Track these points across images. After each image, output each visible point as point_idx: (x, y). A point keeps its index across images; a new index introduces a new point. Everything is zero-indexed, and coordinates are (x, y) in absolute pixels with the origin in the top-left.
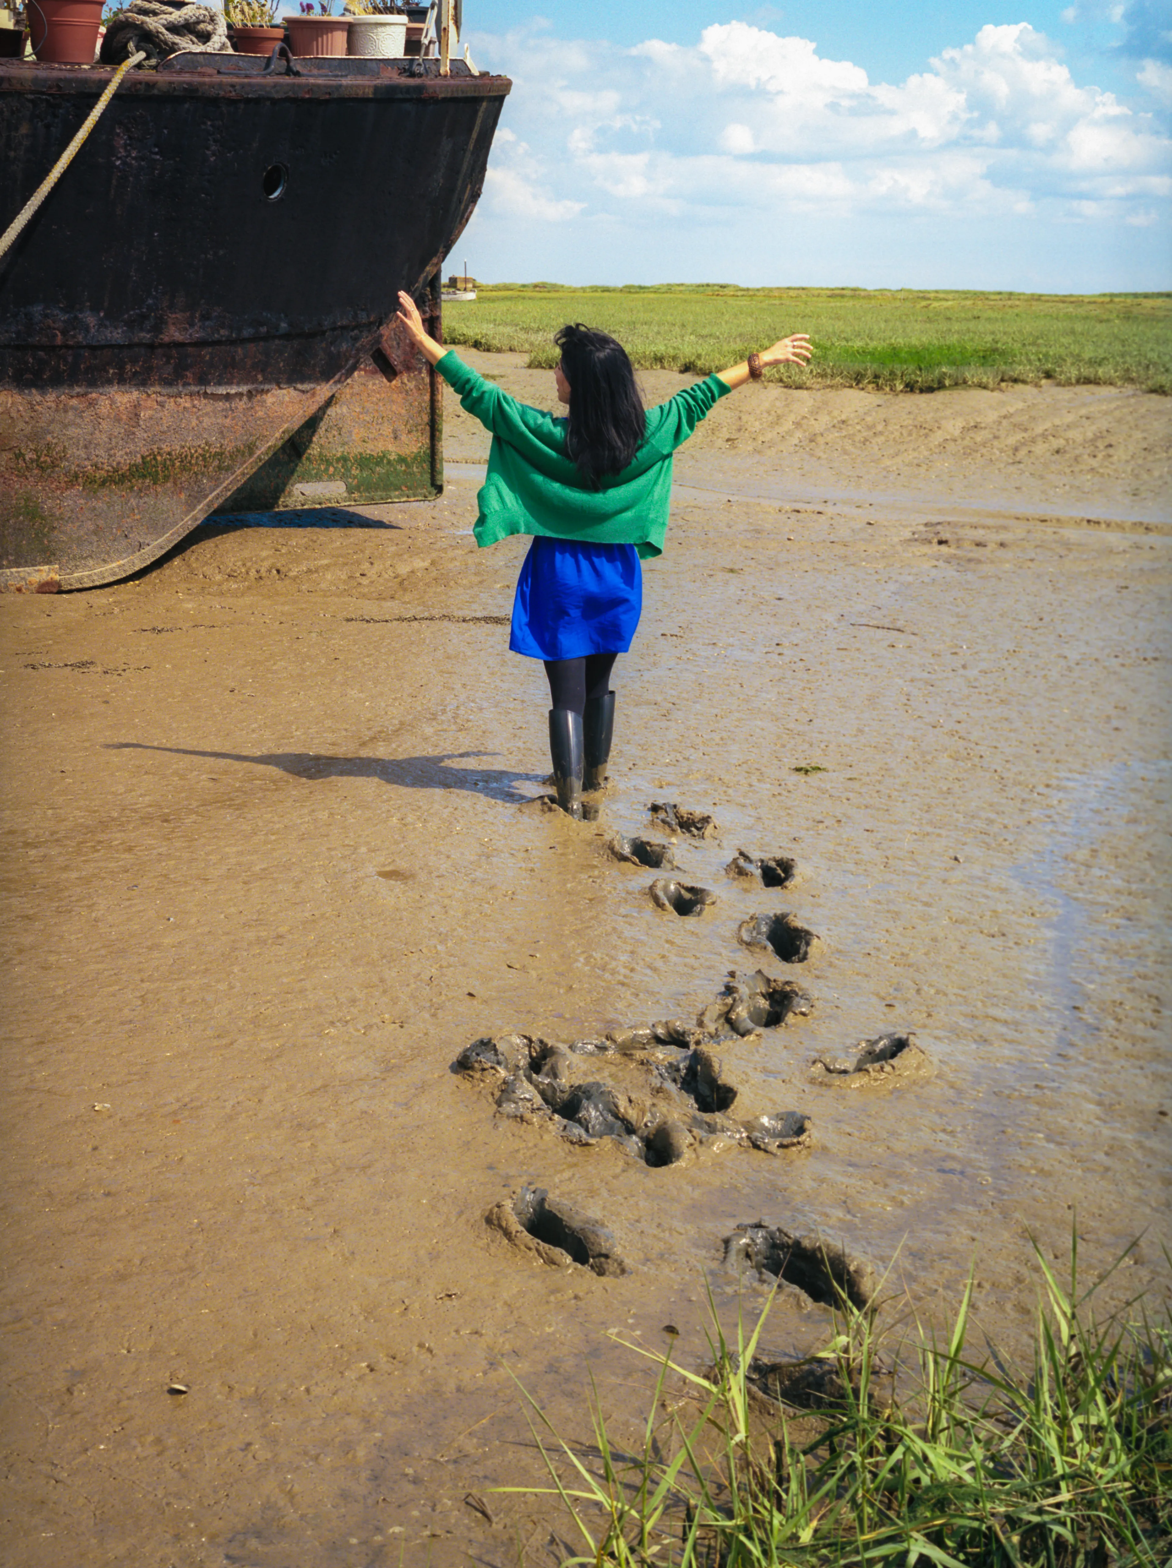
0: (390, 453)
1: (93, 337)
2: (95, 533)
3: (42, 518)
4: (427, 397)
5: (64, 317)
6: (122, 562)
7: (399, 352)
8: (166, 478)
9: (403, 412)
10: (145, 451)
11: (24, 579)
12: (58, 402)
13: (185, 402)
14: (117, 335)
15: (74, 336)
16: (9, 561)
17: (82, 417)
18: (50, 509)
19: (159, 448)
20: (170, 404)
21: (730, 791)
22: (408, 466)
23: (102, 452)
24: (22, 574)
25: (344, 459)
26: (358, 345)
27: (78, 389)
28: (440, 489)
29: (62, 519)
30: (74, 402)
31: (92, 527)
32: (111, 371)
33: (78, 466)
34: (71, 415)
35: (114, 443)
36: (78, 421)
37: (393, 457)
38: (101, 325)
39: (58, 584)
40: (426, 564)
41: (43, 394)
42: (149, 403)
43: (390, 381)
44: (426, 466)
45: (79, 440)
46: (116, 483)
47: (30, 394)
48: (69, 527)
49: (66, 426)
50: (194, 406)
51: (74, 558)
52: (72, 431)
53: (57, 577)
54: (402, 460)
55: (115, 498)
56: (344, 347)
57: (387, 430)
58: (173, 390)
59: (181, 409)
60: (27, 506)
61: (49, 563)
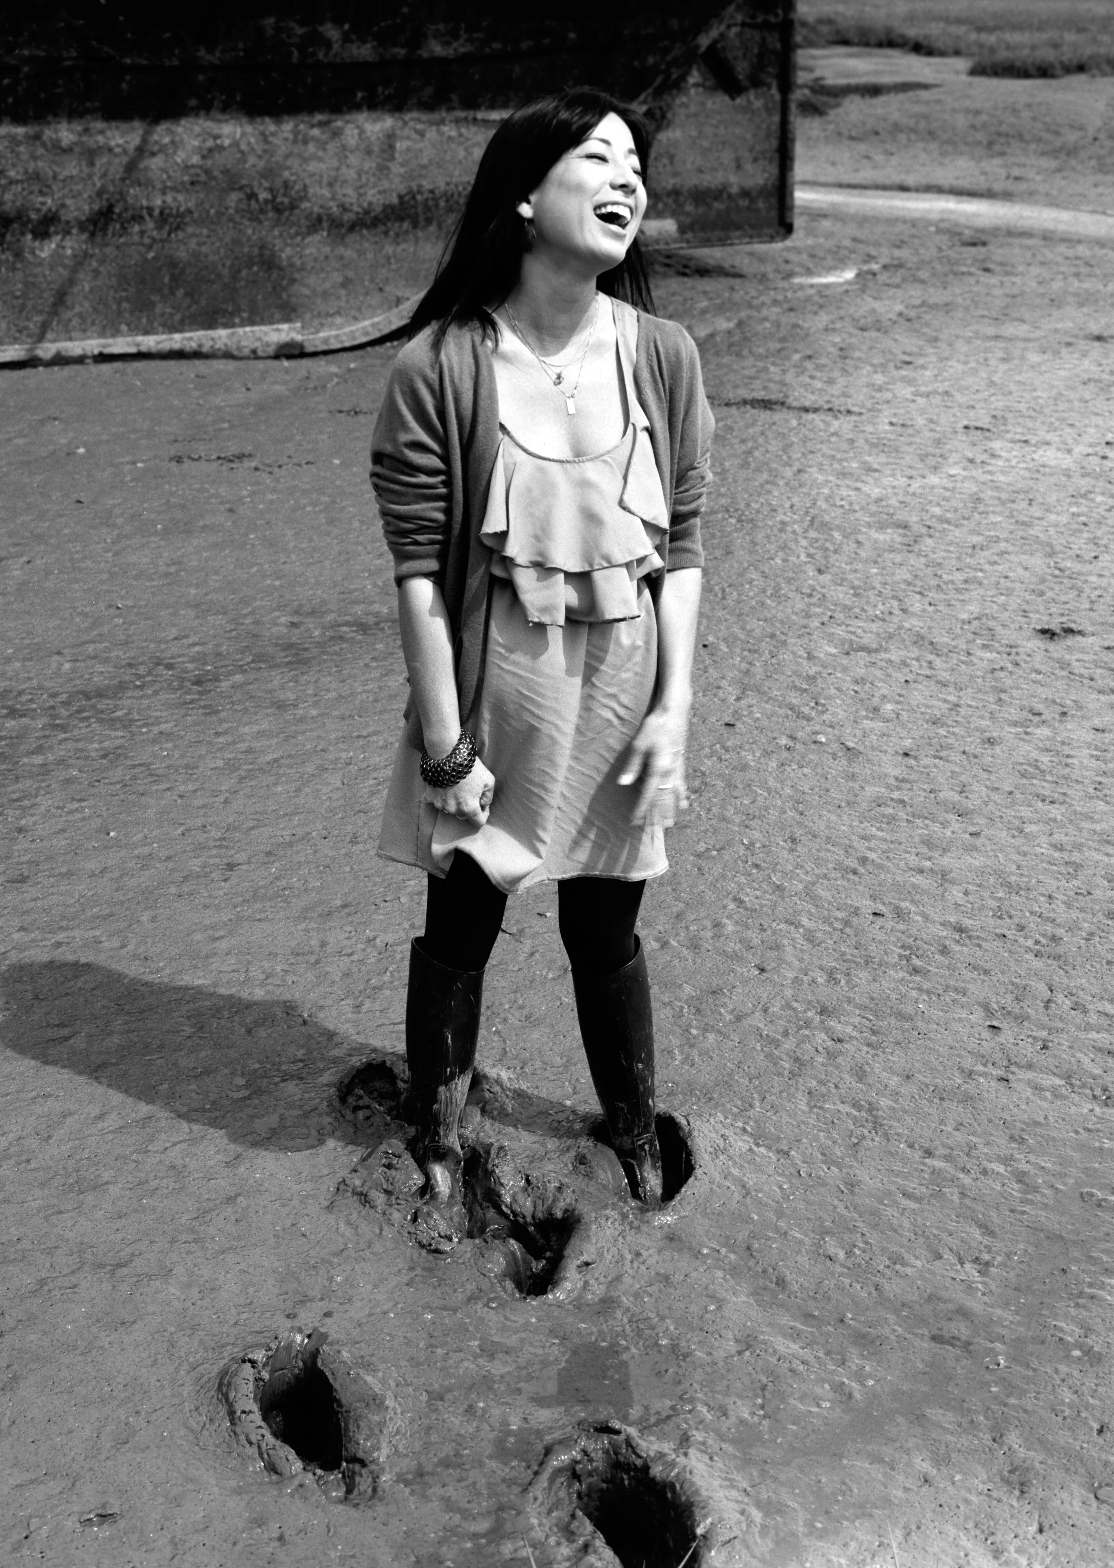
0: (731, 185)
1: (335, 56)
2: (343, 285)
3: (281, 269)
4: (776, 118)
5: (300, 31)
6: (376, 320)
7: (745, 65)
8: (429, 221)
9: (749, 136)
10: (402, 189)
11: (259, 339)
12: (296, 132)
13: (450, 130)
14: (364, 51)
15: (314, 54)
16: (242, 319)
17: (325, 150)
18: (289, 258)
19: (420, 186)
20: (432, 134)
21: (938, 662)
22: (752, 201)
23: (350, 191)
24: (258, 335)
25: (675, 193)
26: (669, 58)
27: (319, 117)
28: (787, 229)
29: (304, 269)
30: (316, 132)
31: (340, 280)
32: (360, 95)
33: (321, 207)
34: (311, 148)
35: (364, 179)
36: (321, 154)
37: (734, 190)
38: (346, 39)
39: (301, 346)
40: (731, 325)
41: (278, 122)
42: (406, 132)
43: (733, 98)
44: (774, 200)
45: (321, 177)
46: (368, 227)
47: (262, 123)
48: (312, 280)
49: (305, 160)
50: (461, 135)
51: (319, 315)
52: (313, 166)
53: (299, 338)
54: (745, 193)
55: (366, 245)
56: (651, 60)
57: (727, 157)
58: (436, 116)
59: (445, 138)
60: (261, 255)
61: (287, 319)
